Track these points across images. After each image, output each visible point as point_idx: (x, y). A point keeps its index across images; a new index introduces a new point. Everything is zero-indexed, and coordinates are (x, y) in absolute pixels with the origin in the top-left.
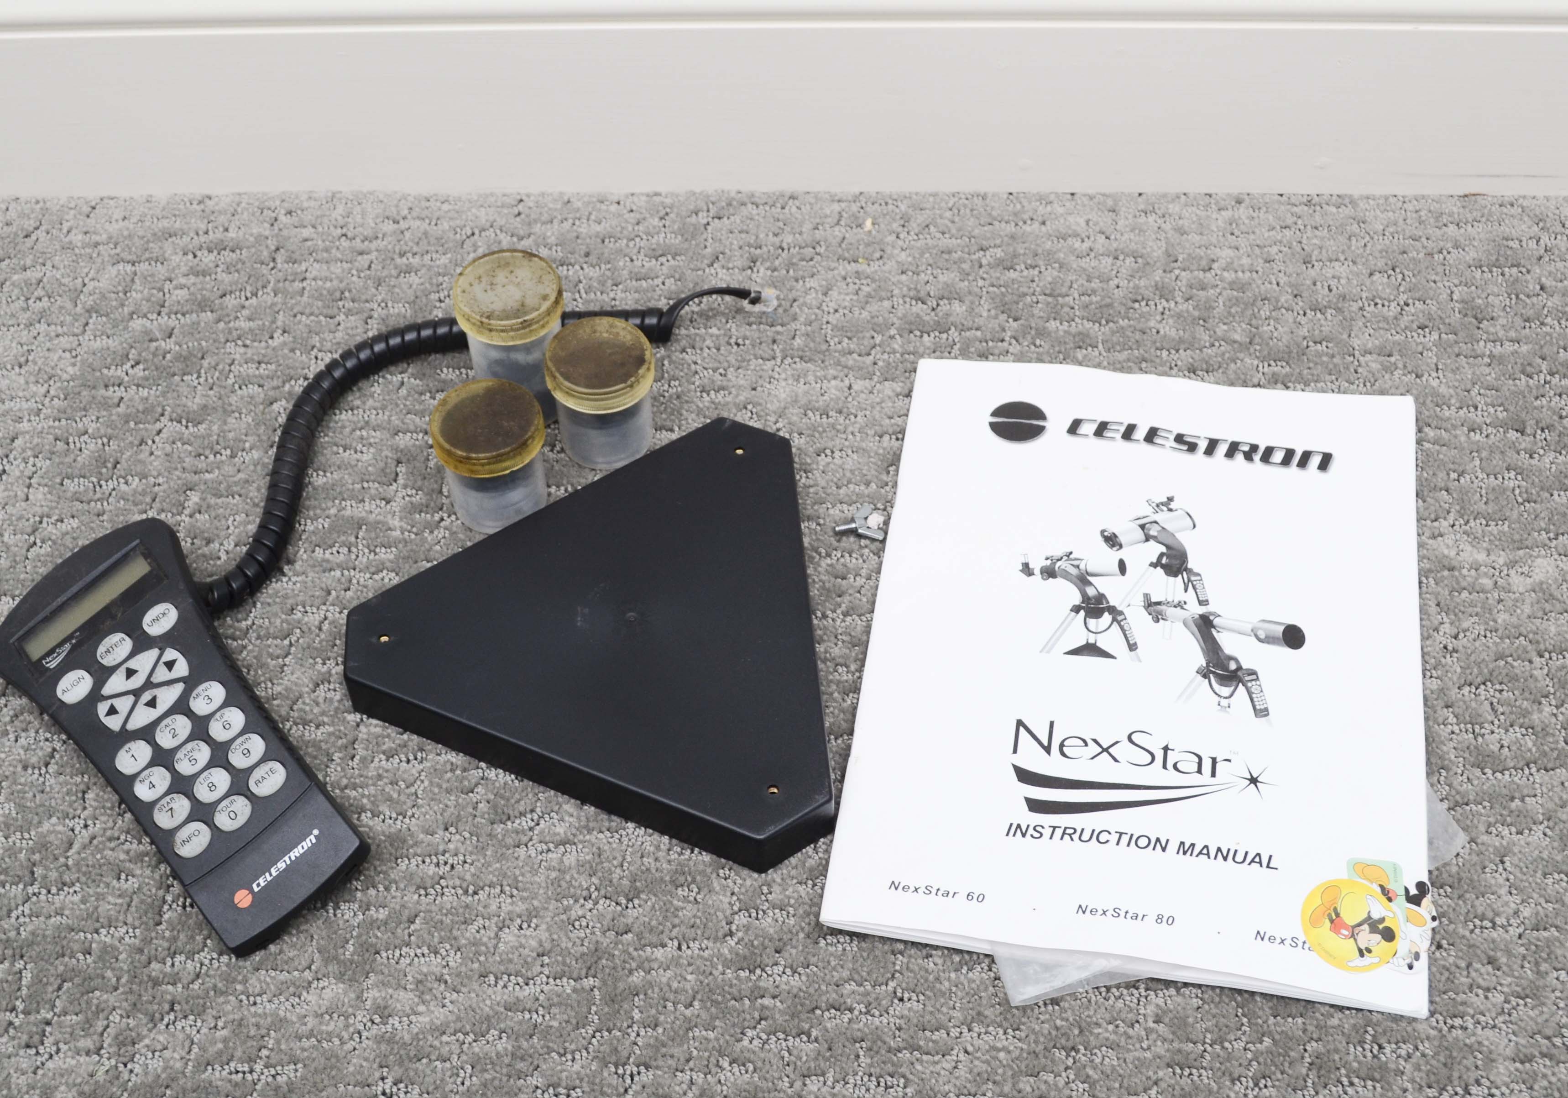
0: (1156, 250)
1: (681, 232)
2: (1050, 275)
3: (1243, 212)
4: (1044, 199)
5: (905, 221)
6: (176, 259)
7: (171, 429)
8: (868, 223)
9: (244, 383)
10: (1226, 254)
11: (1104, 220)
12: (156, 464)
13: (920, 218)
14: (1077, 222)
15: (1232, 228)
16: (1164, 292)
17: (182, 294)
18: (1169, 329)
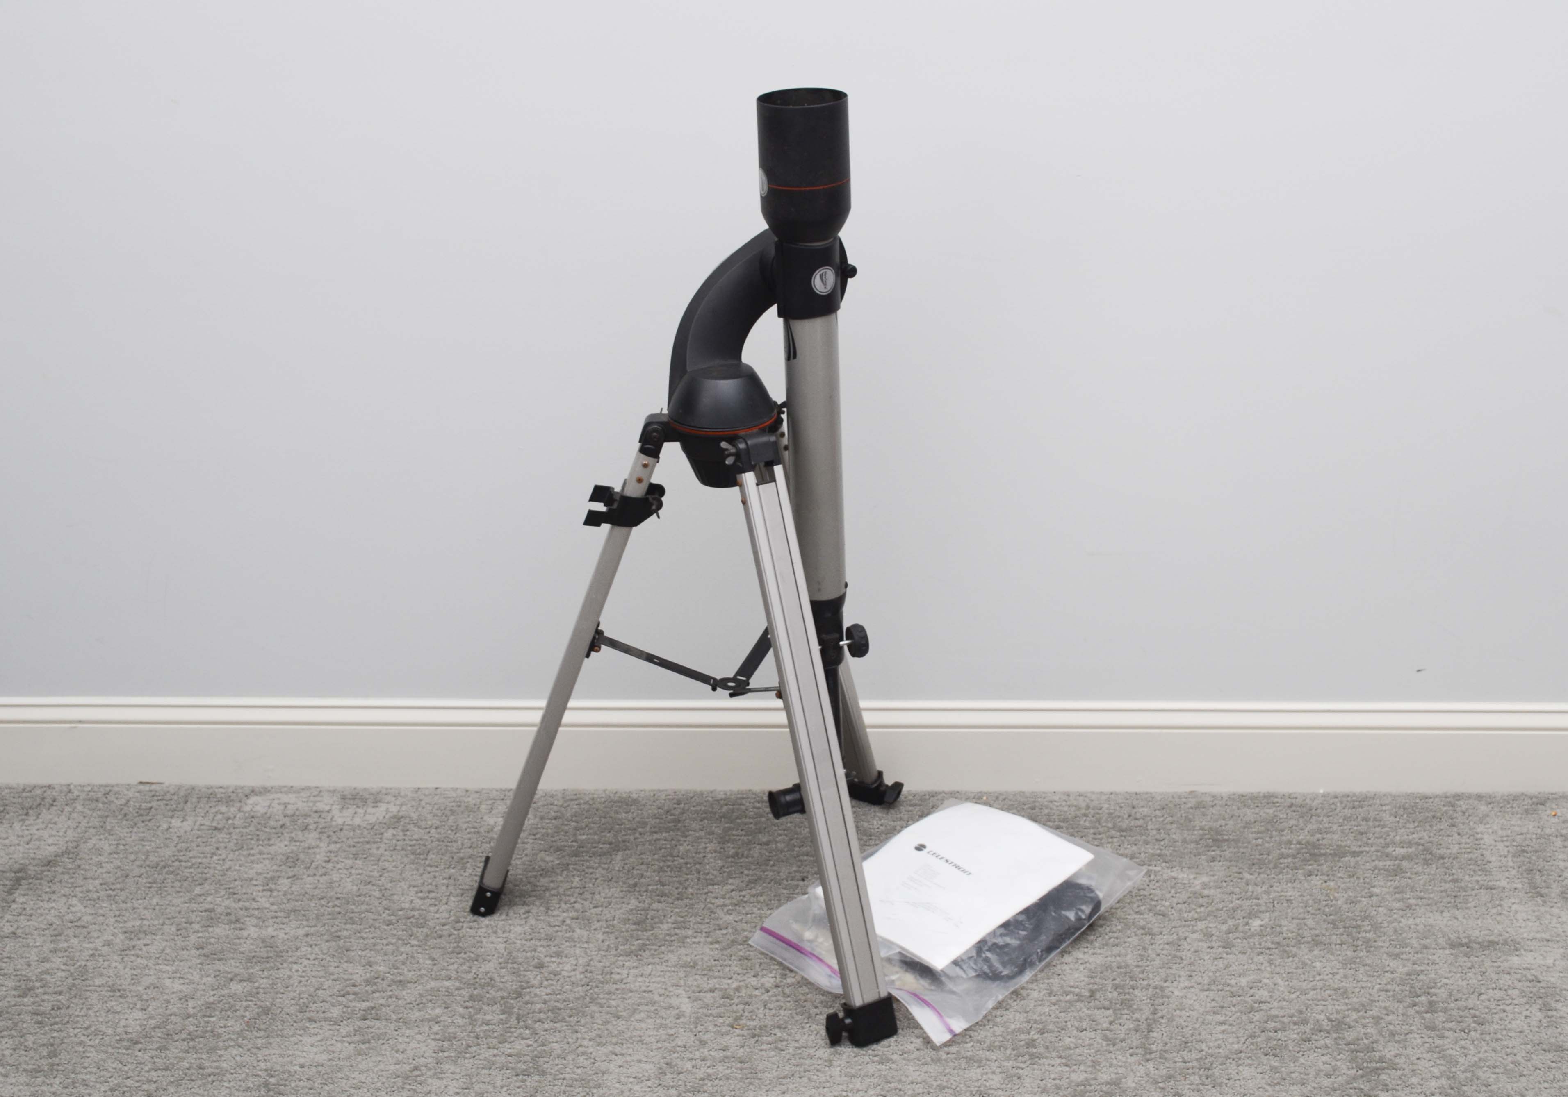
0: (1083, 805)
1: (921, 800)
2: (1046, 811)
3: (1112, 796)
4: (1044, 793)
5: (997, 798)
6: (748, 804)
7: (758, 847)
8: (985, 798)
9: (780, 835)
10: (1106, 806)
11: (1065, 798)
12: (756, 855)
13: (1001, 798)
14: (1056, 798)
15: (1108, 800)
16: (1085, 815)
17: (752, 813)
18: (1087, 824)
